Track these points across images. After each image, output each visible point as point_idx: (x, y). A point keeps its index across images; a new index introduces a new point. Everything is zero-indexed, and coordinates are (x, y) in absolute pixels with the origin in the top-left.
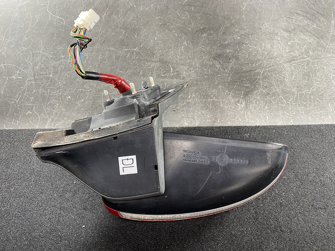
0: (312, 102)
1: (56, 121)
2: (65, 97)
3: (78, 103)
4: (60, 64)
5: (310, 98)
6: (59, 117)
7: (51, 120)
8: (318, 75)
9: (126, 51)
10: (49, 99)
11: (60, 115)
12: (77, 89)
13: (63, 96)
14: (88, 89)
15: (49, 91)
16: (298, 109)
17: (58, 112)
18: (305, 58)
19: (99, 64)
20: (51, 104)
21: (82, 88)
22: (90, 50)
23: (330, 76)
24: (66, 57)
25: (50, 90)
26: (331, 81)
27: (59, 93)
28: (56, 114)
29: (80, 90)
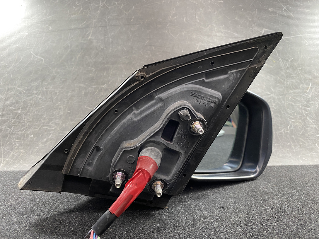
0: (295, 142)
1: (11, 164)
2: (28, 135)
3: (40, 143)
4: (30, 100)
5: (292, 138)
6: (16, 160)
7: (5, 163)
8: (289, 112)
9: (95, 88)
10: (10, 138)
11: (16, 157)
12: (42, 126)
13: (25, 135)
14: (53, 127)
15: (12, 128)
16: (282, 150)
17: (16, 153)
18: (268, 95)
19: (68, 100)
20: (11, 144)
21: (47, 126)
22: (62, 86)
23: (302, 112)
24: (38, 92)
25: (14, 128)
26: (306, 119)
27: (22, 131)
28: (13, 156)
29: (45, 127)
